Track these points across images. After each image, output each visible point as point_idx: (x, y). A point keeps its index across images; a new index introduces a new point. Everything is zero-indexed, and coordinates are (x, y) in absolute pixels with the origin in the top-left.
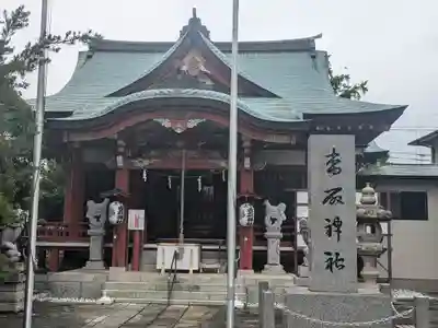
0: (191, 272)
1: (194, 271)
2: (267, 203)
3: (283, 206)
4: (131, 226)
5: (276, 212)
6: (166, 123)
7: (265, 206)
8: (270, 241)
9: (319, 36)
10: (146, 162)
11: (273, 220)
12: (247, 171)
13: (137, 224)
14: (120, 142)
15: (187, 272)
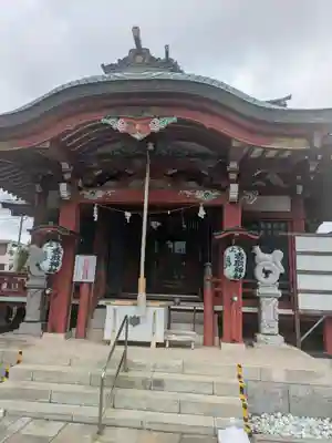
0: (153, 344)
1: (158, 345)
2: (257, 249)
3: (279, 254)
4: (78, 277)
5: (270, 261)
6: (120, 125)
7: (255, 254)
8: (264, 301)
9: (289, 98)
10: (99, 194)
11: (267, 273)
12: (232, 203)
13: (86, 274)
14: (65, 166)
15: (147, 344)
